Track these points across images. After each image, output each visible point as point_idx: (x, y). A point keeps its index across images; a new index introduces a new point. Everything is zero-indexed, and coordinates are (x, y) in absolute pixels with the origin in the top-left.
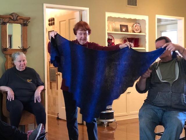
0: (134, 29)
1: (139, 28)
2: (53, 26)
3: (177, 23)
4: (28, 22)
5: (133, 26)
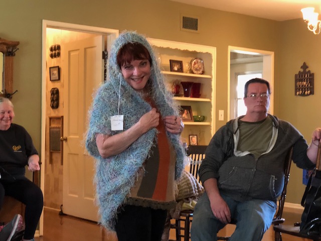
0: (192, 68)
1: (200, 66)
2: (58, 58)
3: (262, 62)
4: (16, 49)
5: (191, 63)
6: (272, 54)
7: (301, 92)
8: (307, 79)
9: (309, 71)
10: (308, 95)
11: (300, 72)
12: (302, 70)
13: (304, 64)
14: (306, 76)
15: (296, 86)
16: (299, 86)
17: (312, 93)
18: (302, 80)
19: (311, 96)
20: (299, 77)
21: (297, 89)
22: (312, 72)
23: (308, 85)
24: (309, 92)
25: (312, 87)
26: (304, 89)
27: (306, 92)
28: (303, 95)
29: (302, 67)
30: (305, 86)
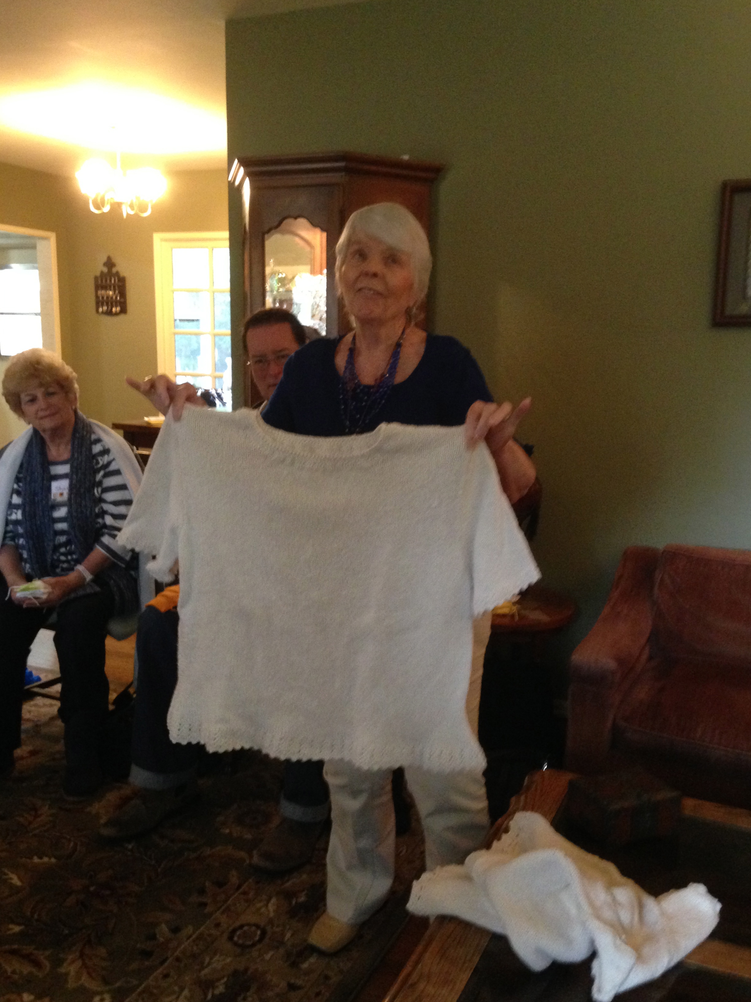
3: (35, 248)
6: (52, 237)
7: (105, 308)
8: (114, 287)
9: (117, 273)
10: (116, 314)
11: (102, 273)
12: (105, 270)
13: (109, 258)
14: (113, 282)
15: (97, 297)
16: (103, 298)
17: (124, 311)
18: (105, 288)
19: (122, 317)
20: (102, 281)
21: (99, 302)
22: (122, 274)
23: (116, 298)
24: (118, 309)
25: (122, 300)
26: (110, 302)
27: (114, 310)
28: (109, 313)
29: (105, 264)
30: (112, 298)
